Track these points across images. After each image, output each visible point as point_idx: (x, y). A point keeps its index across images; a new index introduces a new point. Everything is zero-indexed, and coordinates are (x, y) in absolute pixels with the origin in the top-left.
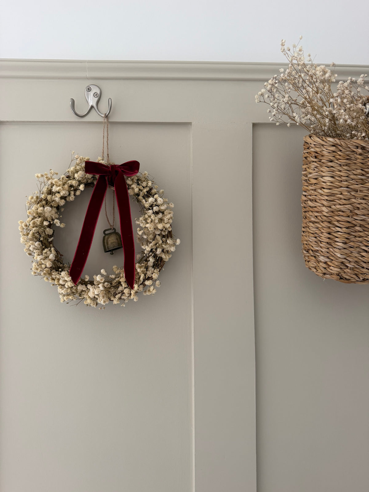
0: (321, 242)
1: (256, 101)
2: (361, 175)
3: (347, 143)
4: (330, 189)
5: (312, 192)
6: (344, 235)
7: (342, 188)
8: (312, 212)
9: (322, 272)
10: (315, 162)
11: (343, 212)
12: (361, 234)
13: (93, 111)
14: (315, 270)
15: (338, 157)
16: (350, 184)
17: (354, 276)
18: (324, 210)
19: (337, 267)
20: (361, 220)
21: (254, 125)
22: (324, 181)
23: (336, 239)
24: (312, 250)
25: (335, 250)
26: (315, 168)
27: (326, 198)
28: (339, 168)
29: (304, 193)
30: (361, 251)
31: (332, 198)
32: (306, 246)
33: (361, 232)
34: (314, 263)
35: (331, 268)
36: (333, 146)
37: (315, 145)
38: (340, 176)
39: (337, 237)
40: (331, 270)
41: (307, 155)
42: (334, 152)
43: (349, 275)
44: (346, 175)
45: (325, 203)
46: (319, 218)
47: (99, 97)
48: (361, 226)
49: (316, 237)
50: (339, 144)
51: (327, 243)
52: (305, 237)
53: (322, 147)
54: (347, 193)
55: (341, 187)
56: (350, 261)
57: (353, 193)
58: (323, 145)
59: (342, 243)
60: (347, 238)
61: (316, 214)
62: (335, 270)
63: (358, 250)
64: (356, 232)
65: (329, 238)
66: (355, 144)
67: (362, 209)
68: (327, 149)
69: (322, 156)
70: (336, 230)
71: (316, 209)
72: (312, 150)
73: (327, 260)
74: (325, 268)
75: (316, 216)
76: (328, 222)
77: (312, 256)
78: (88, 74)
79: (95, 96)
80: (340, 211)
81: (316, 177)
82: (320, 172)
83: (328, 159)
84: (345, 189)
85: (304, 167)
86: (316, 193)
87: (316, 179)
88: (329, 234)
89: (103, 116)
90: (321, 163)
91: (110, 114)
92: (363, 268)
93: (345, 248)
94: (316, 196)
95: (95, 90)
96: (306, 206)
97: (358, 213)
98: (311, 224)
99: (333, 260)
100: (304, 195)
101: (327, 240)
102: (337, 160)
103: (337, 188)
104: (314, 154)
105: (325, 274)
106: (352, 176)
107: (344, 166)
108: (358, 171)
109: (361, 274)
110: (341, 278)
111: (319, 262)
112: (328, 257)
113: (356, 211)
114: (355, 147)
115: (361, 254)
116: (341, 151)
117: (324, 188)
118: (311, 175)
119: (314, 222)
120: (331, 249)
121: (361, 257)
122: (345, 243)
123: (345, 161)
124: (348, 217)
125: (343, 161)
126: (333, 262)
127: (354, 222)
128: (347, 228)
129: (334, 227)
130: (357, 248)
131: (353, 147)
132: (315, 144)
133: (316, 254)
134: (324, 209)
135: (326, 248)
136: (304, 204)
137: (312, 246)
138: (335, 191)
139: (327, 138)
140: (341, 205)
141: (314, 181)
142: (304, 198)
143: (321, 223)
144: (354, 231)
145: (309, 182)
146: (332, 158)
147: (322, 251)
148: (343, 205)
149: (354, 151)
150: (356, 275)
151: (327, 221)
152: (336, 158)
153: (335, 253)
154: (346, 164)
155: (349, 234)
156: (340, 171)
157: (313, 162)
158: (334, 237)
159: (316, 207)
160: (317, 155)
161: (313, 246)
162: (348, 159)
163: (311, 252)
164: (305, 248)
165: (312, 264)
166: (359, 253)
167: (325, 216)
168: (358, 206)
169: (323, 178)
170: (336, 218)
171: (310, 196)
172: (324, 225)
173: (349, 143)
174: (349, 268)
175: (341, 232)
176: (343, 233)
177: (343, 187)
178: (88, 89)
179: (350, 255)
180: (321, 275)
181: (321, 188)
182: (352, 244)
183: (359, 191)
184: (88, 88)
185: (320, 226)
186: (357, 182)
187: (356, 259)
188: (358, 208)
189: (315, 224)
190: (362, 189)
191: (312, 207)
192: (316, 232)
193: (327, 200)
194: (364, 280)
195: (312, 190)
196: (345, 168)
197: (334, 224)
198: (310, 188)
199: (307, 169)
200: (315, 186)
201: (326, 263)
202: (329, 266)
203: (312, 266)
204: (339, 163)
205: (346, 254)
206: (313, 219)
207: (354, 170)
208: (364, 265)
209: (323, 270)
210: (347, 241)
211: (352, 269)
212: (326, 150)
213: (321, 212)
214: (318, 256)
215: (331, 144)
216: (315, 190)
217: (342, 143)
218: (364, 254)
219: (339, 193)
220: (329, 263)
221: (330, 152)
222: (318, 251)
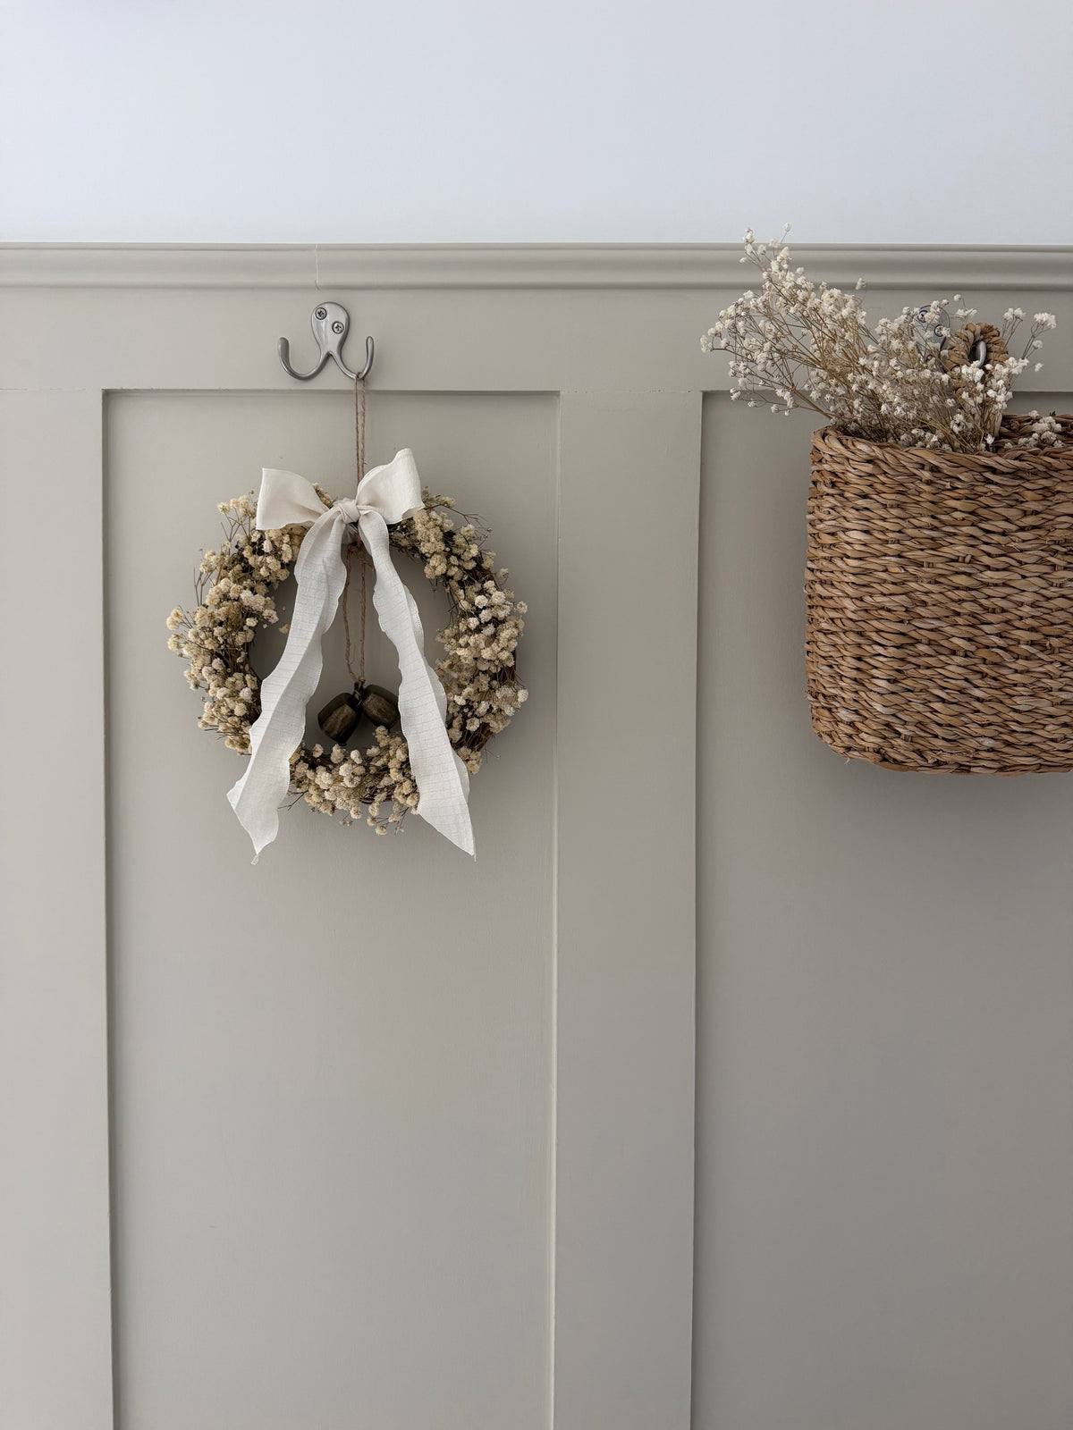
0: (841, 676)
1: (703, 349)
2: (932, 530)
3: (898, 456)
4: (861, 559)
5: (825, 563)
6: (890, 664)
7: (887, 558)
8: (823, 608)
9: (843, 745)
10: (833, 496)
11: (889, 611)
12: (930, 661)
13: (331, 365)
14: (829, 740)
15: (879, 487)
16: (906, 549)
17: (914, 756)
18: (848, 606)
19: (876, 733)
20: (931, 630)
21: (707, 396)
22: (849, 540)
23: (874, 672)
24: (824, 696)
25: (872, 695)
26: (831, 510)
27: (852, 578)
28: (882, 513)
29: (810, 565)
30: (930, 698)
31: (866, 579)
32: (812, 684)
33: (931, 656)
34: (828, 725)
35: (863, 735)
36: (868, 461)
37: (831, 456)
38: (884, 531)
39: (876, 668)
40: (862, 740)
41: (817, 477)
42: (870, 475)
43: (902, 751)
44: (897, 528)
45: (850, 590)
46: (838, 622)
47: (345, 332)
48: (930, 643)
49: (831, 667)
50: (881, 457)
51: (855, 680)
52: (810, 664)
53: (846, 463)
54: (897, 570)
55: (886, 555)
56: (906, 722)
57: (911, 569)
58: (848, 459)
59: (886, 682)
60: (897, 670)
61: (833, 614)
62: (871, 741)
63: (924, 696)
64: (920, 656)
65: (858, 669)
66: (915, 459)
67: (934, 605)
68: (855, 469)
69: (846, 483)
70: (873, 652)
71: (831, 602)
72: (826, 467)
73: (854, 717)
74: (850, 736)
75: (832, 619)
76: (858, 633)
77: (823, 708)
78: (319, 278)
79: (336, 330)
80: (883, 608)
81: (833, 530)
82: (842, 520)
83: (857, 492)
84: (893, 559)
85: (812, 503)
86: (832, 567)
87: (833, 534)
88: (859, 659)
89: (354, 376)
90: (842, 499)
91: (369, 374)
92: (936, 736)
93: (893, 693)
94: (832, 572)
95: (335, 315)
96: (812, 594)
97: (923, 614)
98: (821, 637)
99: (866, 718)
100: (809, 569)
101: (854, 674)
102: (878, 493)
103: (877, 557)
104: (829, 477)
105: (849, 749)
106: (910, 532)
107: (892, 507)
108: (924, 519)
109: (931, 750)
110: (885, 760)
111: (837, 721)
112: (856, 712)
113: (920, 610)
114: (917, 466)
115: (931, 705)
116: (885, 473)
117: (848, 557)
118: (821, 526)
119: (826, 633)
120: (863, 694)
121: (931, 712)
122: (893, 681)
123: (893, 497)
124: (902, 622)
125: (890, 497)
126: (867, 722)
127: (914, 634)
128: (897, 647)
129: (870, 645)
130: (921, 691)
131: (911, 465)
132: (831, 453)
133: (833, 703)
134: (847, 603)
135: (853, 692)
136: (810, 591)
137: (824, 687)
138: (872, 564)
139: (856, 443)
140: (885, 595)
141: (828, 540)
142: (809, 576)
143: (842, 635)
144: (915, 654)
145: (818, 540)
146: (867, 490)
147: (843, 698)
148: (891, 595)
149: (916, 475)
150: (920, 753)
151: (854, 632)
152: (875, 489)
153: (872, 703)
154: (897, 503)
155: (902, 660)
156: (884, 519)
157: (828, 494)
158: (870, 667)
159: (831, 598)
160: (835, 479)
161: (826, 686)
162: (900, 493)
163: (821, 698)
164: (812, 690)
165: (825, 725)
166: (926, 703)
167: (851, 619)
168: (924, 598)
169: (847, 533)
170: (875, 623)
171: (821, 571)
172: (848, 640)
173: (902, 457)
174: (903, 736)
175: (886, 657)
176: (889, 659)
177: (890, 556)
178: (319, 313)
179: (905, 706)
180: (842, 750)
181: (842, 555)
182: (909, 683)
183: (925, 565)
184: (319, 310)
185: (840, 642)
186: (920, 543)
187: (919, 718)
188: (924, 604)
189: (830, 636)
190: (932, 560)
191: (825, 598)
192: (831, 654)
193: (853, 583)
194: (938, 764)
195: (825, 558)
196: (895, 512)
197: (869, 638)
198: (820, 554)
199: (816, 511)
200: (829, 551)
201: (851, 724)
202: (858, 730)
203: (825, 729)
204: (880, 500)
205: (896, 705)
206: (824, 626)
207: (914, 517)
208: (938, 731)
209: (845, 739)
210: (899, 676)
211: (910, 739)
212: (853, 471)
213: (842, 609)
214: (837, 708)
215: (866, 457)
216: (830, 560)
217: (888, 456)
218: (937, 706)
219: (881, 568)
220: (859, 725)
221: (862, 474)
222: (836, 696)
